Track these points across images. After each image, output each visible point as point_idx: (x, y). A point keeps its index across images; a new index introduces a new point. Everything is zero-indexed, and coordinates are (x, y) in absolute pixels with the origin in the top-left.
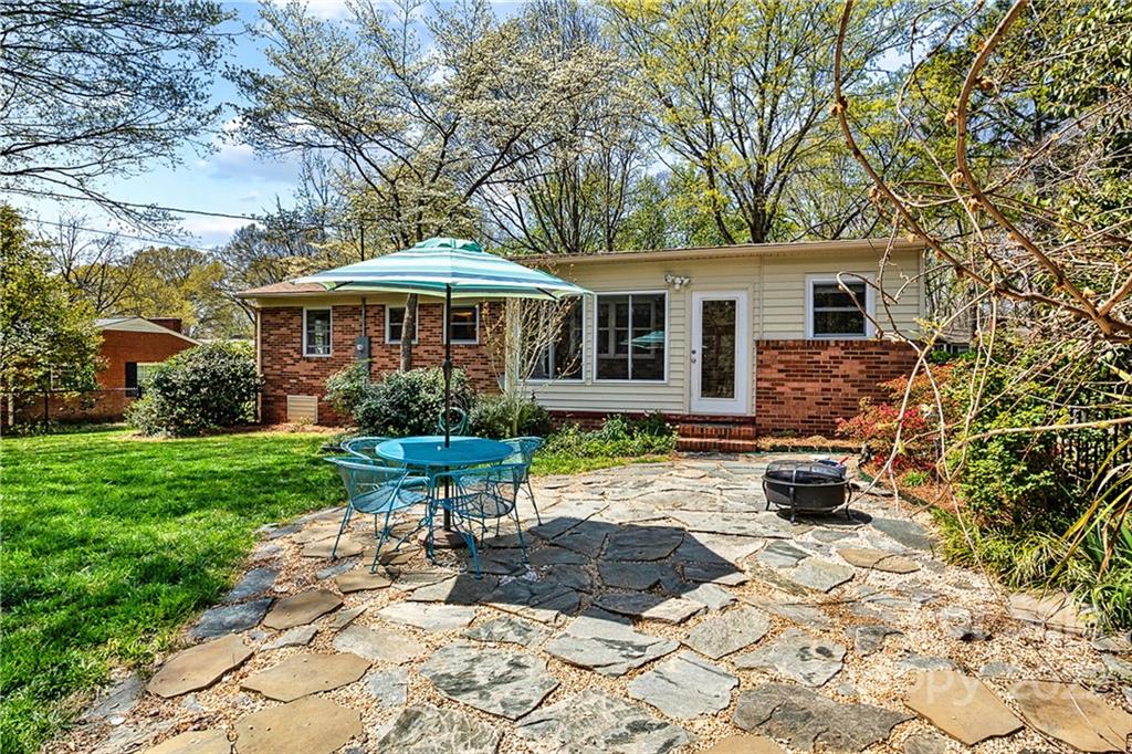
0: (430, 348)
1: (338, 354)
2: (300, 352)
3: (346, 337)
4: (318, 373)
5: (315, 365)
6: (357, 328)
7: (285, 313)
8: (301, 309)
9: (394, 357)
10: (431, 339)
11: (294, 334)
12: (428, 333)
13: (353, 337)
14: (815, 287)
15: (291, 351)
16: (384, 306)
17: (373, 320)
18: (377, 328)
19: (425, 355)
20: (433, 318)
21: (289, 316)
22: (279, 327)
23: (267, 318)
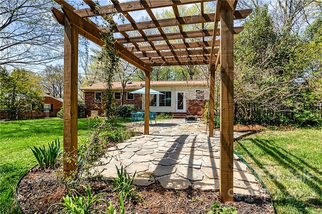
1: (103, 102)
2: (94, 101)
4: (98, 106)
8: (94, 92)
10: (124, 99)
11: (93, 98)
14: (196, 91)
15: (92, 101)
16: (113, 92)
20: (124, 95)
21: (91, 94)
22: (89, 96)
23: (86, 94)
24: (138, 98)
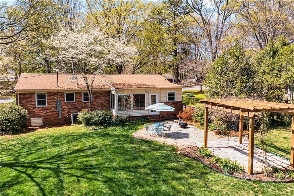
0: (79, 103)
1: (49, 105)
2: (35, 105)
3: (52, 101)
4: (43, 111)
5: (41, 109)
6: (56, 98)
7: (29, 94)
8: (35, 93)
9: (68, 106)
10: (79, 101)
11: (33, 101)
12: (79, 99)
13: (54, 101)
14: (168, 93)
15: (32, 106)
16: (64, 93)
17: (61, 96)
18: (63, 98)
19: (78, 105)
20: (80, 96)
21: (30, 95)
22: (26, 98)
23: (22, 96)
24: (97, 100)
